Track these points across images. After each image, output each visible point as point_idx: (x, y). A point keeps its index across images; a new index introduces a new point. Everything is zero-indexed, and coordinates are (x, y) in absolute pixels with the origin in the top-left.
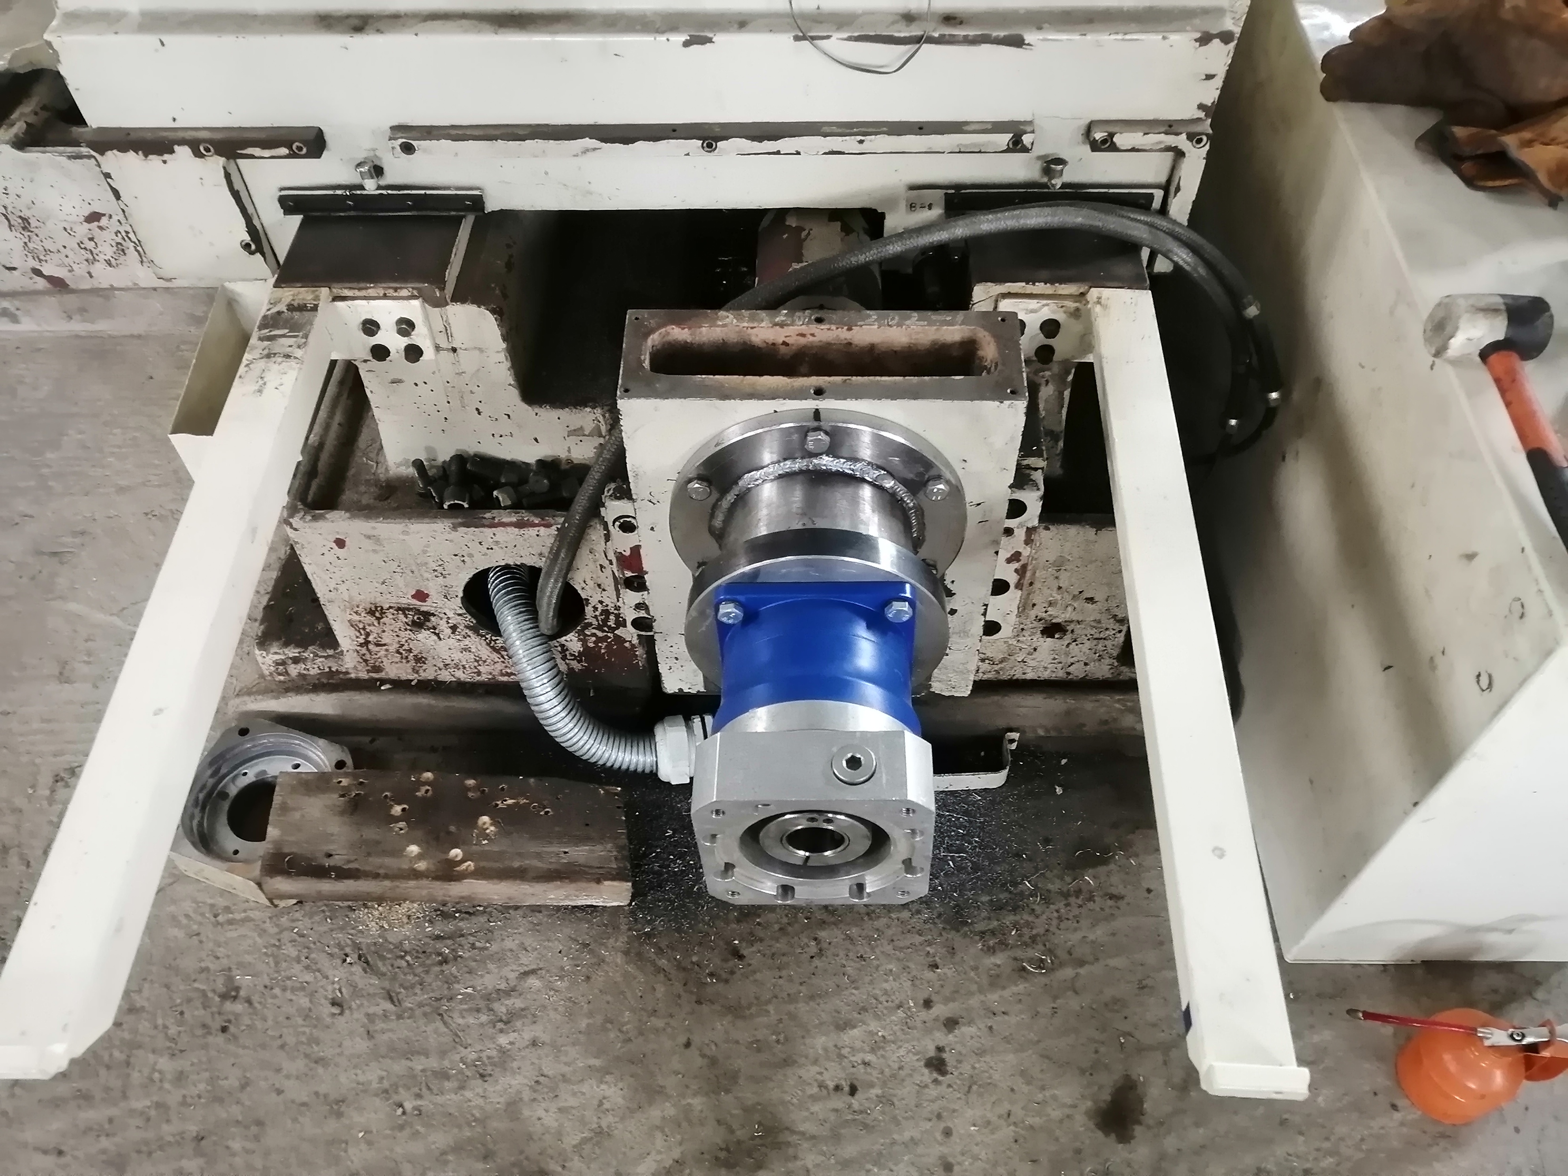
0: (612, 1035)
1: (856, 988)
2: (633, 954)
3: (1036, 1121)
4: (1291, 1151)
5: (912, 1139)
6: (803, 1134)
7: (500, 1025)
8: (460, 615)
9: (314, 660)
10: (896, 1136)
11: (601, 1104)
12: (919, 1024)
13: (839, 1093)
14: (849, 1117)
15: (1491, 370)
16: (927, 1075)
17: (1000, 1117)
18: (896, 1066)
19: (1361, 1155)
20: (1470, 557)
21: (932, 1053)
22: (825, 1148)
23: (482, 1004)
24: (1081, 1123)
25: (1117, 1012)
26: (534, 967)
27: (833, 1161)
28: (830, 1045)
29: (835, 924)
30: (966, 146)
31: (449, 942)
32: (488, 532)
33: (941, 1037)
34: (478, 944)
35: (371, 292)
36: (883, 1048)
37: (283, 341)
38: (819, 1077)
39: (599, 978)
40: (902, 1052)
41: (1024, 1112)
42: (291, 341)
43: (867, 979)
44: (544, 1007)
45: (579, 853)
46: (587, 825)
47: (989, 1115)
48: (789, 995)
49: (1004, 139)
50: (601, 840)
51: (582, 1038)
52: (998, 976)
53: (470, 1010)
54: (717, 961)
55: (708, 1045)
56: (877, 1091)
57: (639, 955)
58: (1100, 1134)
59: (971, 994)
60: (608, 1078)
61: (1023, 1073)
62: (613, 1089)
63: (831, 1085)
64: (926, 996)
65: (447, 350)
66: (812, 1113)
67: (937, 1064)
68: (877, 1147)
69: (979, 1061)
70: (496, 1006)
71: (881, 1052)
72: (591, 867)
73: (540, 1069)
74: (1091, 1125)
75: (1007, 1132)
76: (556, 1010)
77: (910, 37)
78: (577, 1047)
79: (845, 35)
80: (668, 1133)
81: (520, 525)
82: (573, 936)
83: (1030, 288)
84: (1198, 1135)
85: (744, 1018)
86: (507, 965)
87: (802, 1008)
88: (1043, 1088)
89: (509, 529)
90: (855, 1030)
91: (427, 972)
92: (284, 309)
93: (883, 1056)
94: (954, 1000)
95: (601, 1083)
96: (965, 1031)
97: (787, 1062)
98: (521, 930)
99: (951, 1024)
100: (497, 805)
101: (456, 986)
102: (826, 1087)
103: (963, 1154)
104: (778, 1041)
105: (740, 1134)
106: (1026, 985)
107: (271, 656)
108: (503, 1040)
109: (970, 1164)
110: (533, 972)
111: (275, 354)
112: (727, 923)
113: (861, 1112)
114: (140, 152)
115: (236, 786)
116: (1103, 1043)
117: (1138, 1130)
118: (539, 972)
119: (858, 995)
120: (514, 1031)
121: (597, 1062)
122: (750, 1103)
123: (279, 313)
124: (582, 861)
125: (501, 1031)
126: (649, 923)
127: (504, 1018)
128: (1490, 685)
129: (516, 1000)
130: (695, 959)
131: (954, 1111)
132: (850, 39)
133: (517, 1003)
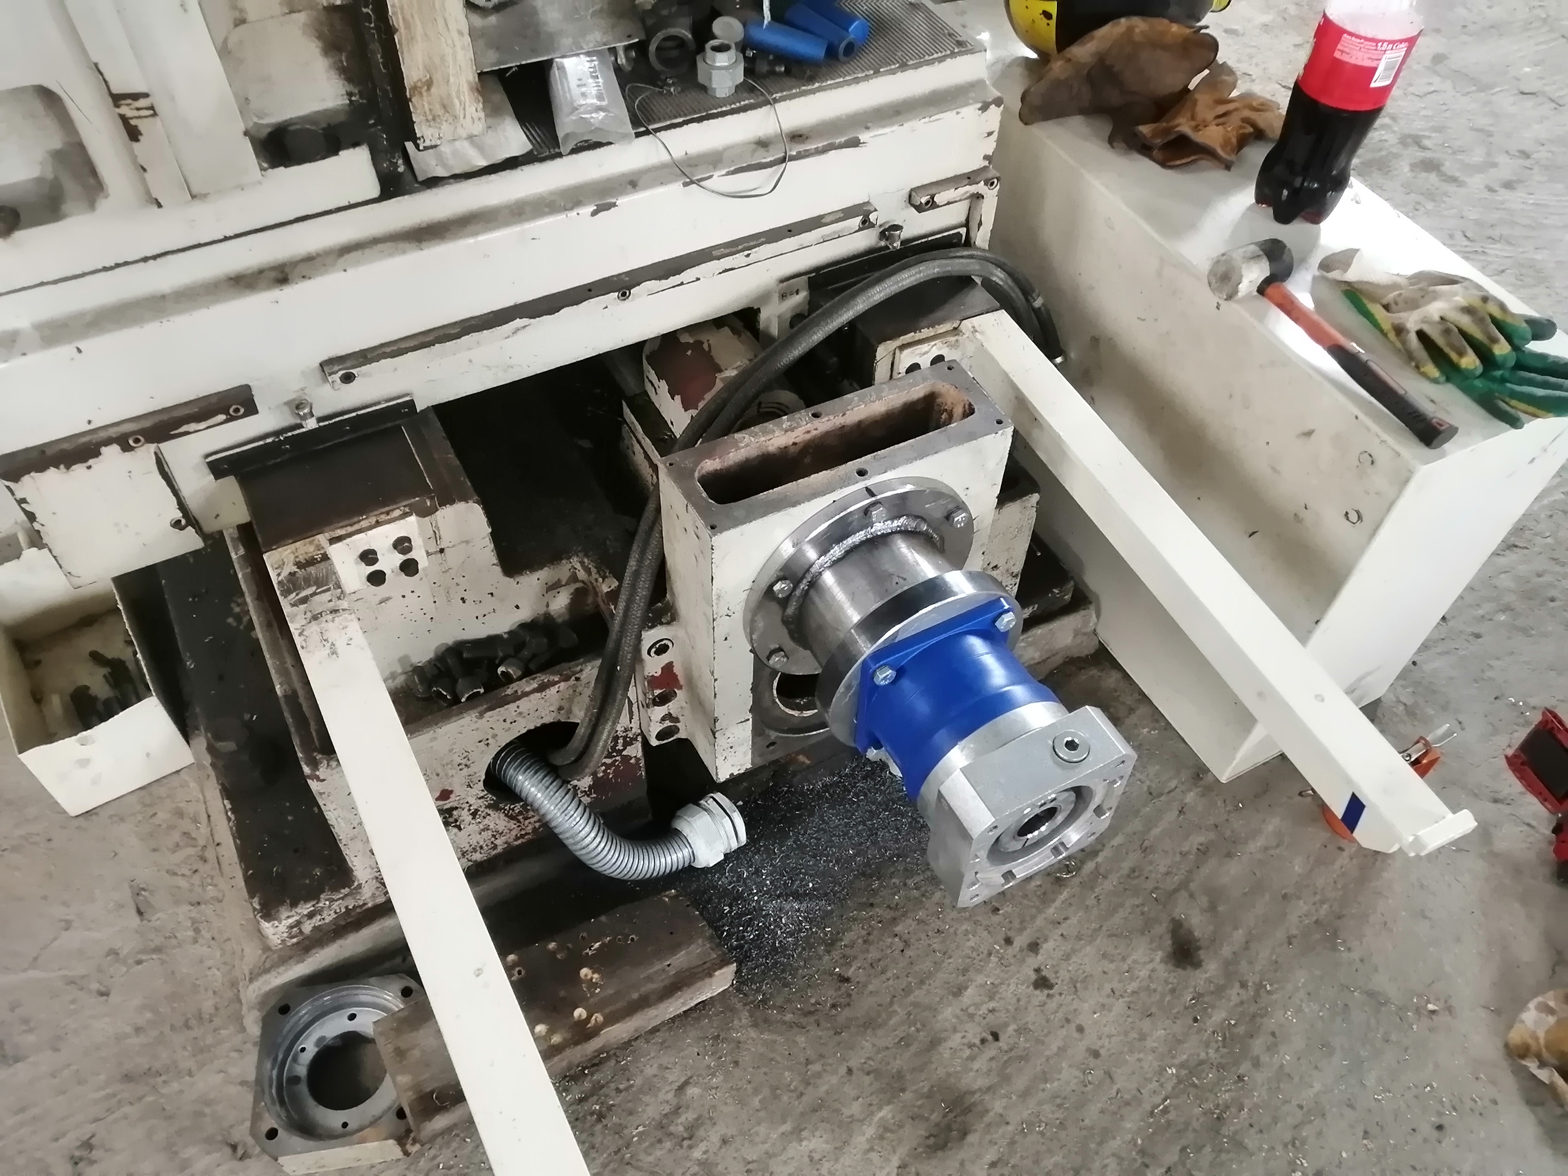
0: (785, 1098)
1: (950, 957)
2: (760, 1023)
3: (1132, 986)
4: (1300, 914)
5: (1059, 1048)
6: (980, 1089)
7: (686, 1143)
8: (482, 797)
9: (330, 907)
10: (1047, 1053)
11: (811, 1159)
12: (1012, 961)
13: (986, 1044)
14: (1005, 1058)
15: (1271, 299)
16: (1040, 995)
17: (1108, 996)
18: (1014, 1000)
19: (1341, 893)
20: (1309, 434)
21: (1033, 976)
22: (1003, 1091)
23: (659, 1134)
24: (1163, 971)
25: (1138, 877)
26: (683, 1079)
27: (1014, 1097)
28: (958, 1011)
29: (903, 916)
30: (828, 236)
31: (595, 1098)
32: (512, 707)
33: (1034, 961)
34: (621, 1087)
35: (364, 524)
36: (997, 992)
37: (317, 598)
38: (965, 1041)
39: (746, 1058)
40: (1012, 987)
41: (1122, 984)
42: (326, 596)
43: (953, 946)
44: (714, 1107)
45: (680, 960)
46: (671, 933)
47: (1101, 1000)
48: (903, 990)
49: (857, 221)
50: (690, 941)
51: (762, 1114)
52: (1044, 893)
53: (652, 1145)
54: (831, 992)
55: (865, 1063)
56: (1012, 1028)
57: (766, 1021)
58: (1180, 971)
59: (1033, 917)
60: (804, 1134)
61: (1104, 956)
62: (814, 1141)
63: (978, 1042)
64: (1004, 936)
65: (436, 553)
66: (977, 1071)
67: (1042, 983)
68: (1039, 1068)
69: (1069, 965)
70: (672, 1128)
71: (998, 996)
72: (697, 967)
73: (744, 1159)
74: (1170, 967)
75: (1119, 1006)
76: (726, 1104)
77: (775, 160)
78: (763, 1124)
79: (724, 172)
80: (880, 1150)
81: (542, 688)
82: (701, 1035)
83: (918, 336)
84: (1239, 935)
85: (880, 1026)
86: (659, 1089)
87: (919, 995)
88: (1124, 959)
89: (532, 696)
90: (969, 990)
91: (592, 1135)
92: (295, 569)
93: (1000, 998)
94: (1025, 929)
95: (801, 1140)
96: (1047, 947)
97: (934, 1043)
98: (652, 1055)
99: (1034, 947)
100: (587, 954)
101: (626, 1131)
102: (974, 1045)
103: (1100, 1039)
104: (918, 1030)
105: (935, 1117)
106: (1069, 890)
107: (284, 922)
108: (697, 1154)
109: (1109, 1043)
110: (686, 1083)
111: (321, 613)
112: (820, 958)
113: (1011, 1050)
114: (62, 466)
115: (303, 1065)
116: (1143, 905)
117: (1202, 954)
118: (691, 1081)
119: (956, 961)
120: (702, 1141)
121: (787, 1127)
122: (926, 1090)
123: (292, 574)
124: (685, 965)
125: (690, 1147)
126: (758, 990)
127: (685, 1135)
128: (1360, 517)
129: (687, 1115)
130: (813, 1001)
131: (1075, 1010)
132: (728, 174)
133: (688, 1116)
